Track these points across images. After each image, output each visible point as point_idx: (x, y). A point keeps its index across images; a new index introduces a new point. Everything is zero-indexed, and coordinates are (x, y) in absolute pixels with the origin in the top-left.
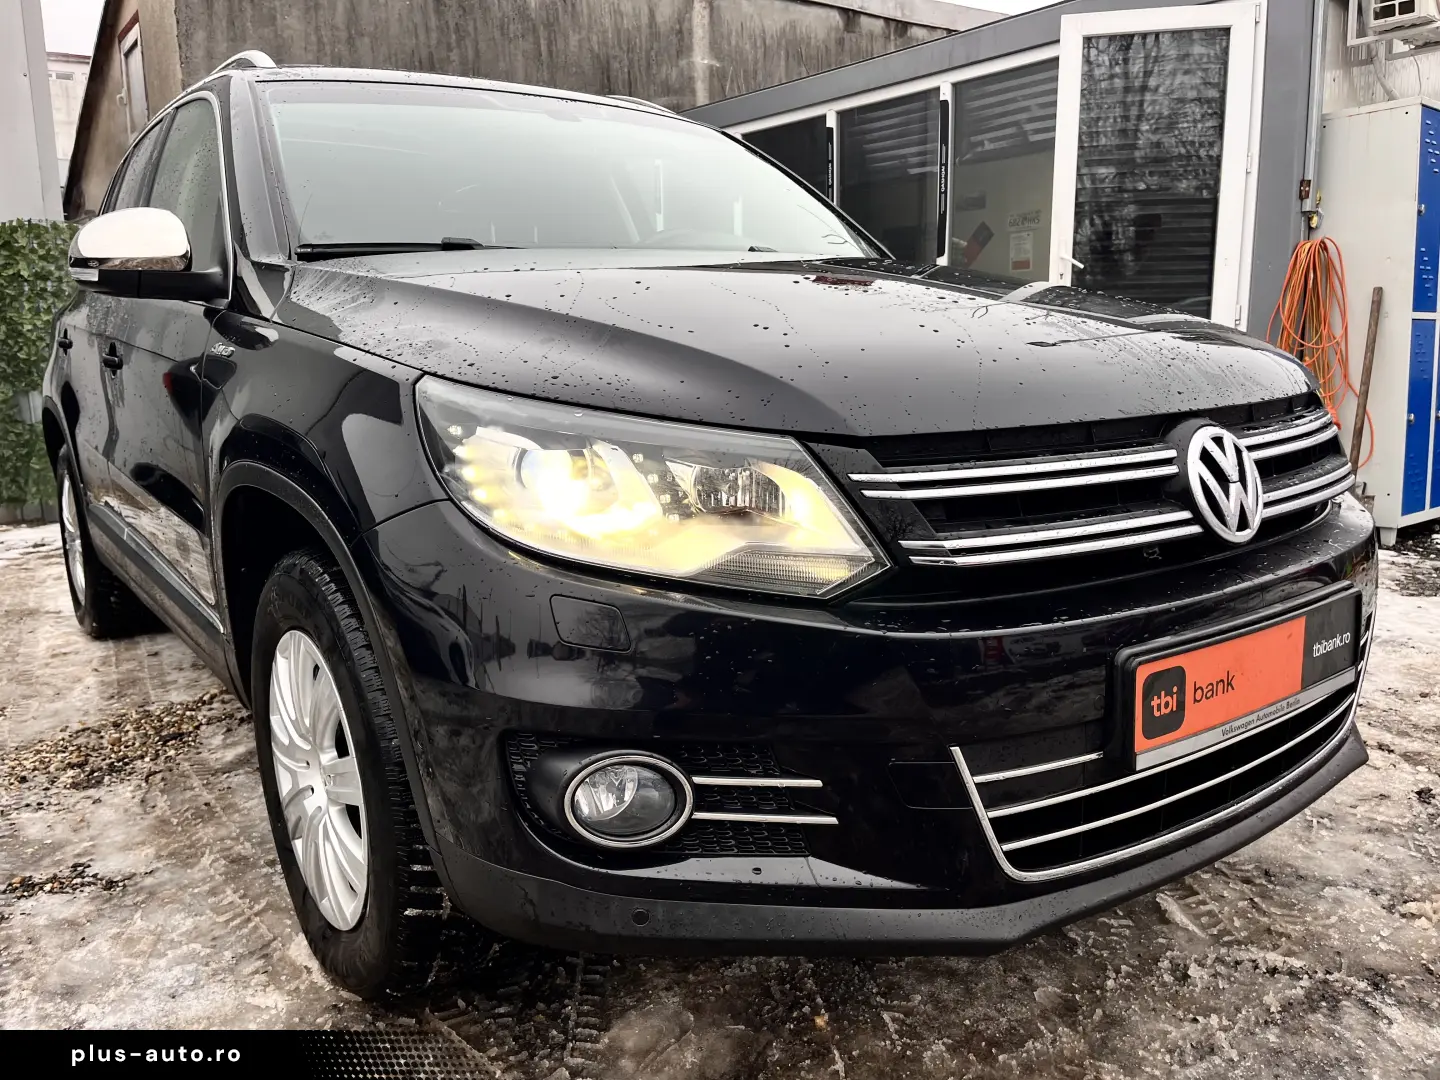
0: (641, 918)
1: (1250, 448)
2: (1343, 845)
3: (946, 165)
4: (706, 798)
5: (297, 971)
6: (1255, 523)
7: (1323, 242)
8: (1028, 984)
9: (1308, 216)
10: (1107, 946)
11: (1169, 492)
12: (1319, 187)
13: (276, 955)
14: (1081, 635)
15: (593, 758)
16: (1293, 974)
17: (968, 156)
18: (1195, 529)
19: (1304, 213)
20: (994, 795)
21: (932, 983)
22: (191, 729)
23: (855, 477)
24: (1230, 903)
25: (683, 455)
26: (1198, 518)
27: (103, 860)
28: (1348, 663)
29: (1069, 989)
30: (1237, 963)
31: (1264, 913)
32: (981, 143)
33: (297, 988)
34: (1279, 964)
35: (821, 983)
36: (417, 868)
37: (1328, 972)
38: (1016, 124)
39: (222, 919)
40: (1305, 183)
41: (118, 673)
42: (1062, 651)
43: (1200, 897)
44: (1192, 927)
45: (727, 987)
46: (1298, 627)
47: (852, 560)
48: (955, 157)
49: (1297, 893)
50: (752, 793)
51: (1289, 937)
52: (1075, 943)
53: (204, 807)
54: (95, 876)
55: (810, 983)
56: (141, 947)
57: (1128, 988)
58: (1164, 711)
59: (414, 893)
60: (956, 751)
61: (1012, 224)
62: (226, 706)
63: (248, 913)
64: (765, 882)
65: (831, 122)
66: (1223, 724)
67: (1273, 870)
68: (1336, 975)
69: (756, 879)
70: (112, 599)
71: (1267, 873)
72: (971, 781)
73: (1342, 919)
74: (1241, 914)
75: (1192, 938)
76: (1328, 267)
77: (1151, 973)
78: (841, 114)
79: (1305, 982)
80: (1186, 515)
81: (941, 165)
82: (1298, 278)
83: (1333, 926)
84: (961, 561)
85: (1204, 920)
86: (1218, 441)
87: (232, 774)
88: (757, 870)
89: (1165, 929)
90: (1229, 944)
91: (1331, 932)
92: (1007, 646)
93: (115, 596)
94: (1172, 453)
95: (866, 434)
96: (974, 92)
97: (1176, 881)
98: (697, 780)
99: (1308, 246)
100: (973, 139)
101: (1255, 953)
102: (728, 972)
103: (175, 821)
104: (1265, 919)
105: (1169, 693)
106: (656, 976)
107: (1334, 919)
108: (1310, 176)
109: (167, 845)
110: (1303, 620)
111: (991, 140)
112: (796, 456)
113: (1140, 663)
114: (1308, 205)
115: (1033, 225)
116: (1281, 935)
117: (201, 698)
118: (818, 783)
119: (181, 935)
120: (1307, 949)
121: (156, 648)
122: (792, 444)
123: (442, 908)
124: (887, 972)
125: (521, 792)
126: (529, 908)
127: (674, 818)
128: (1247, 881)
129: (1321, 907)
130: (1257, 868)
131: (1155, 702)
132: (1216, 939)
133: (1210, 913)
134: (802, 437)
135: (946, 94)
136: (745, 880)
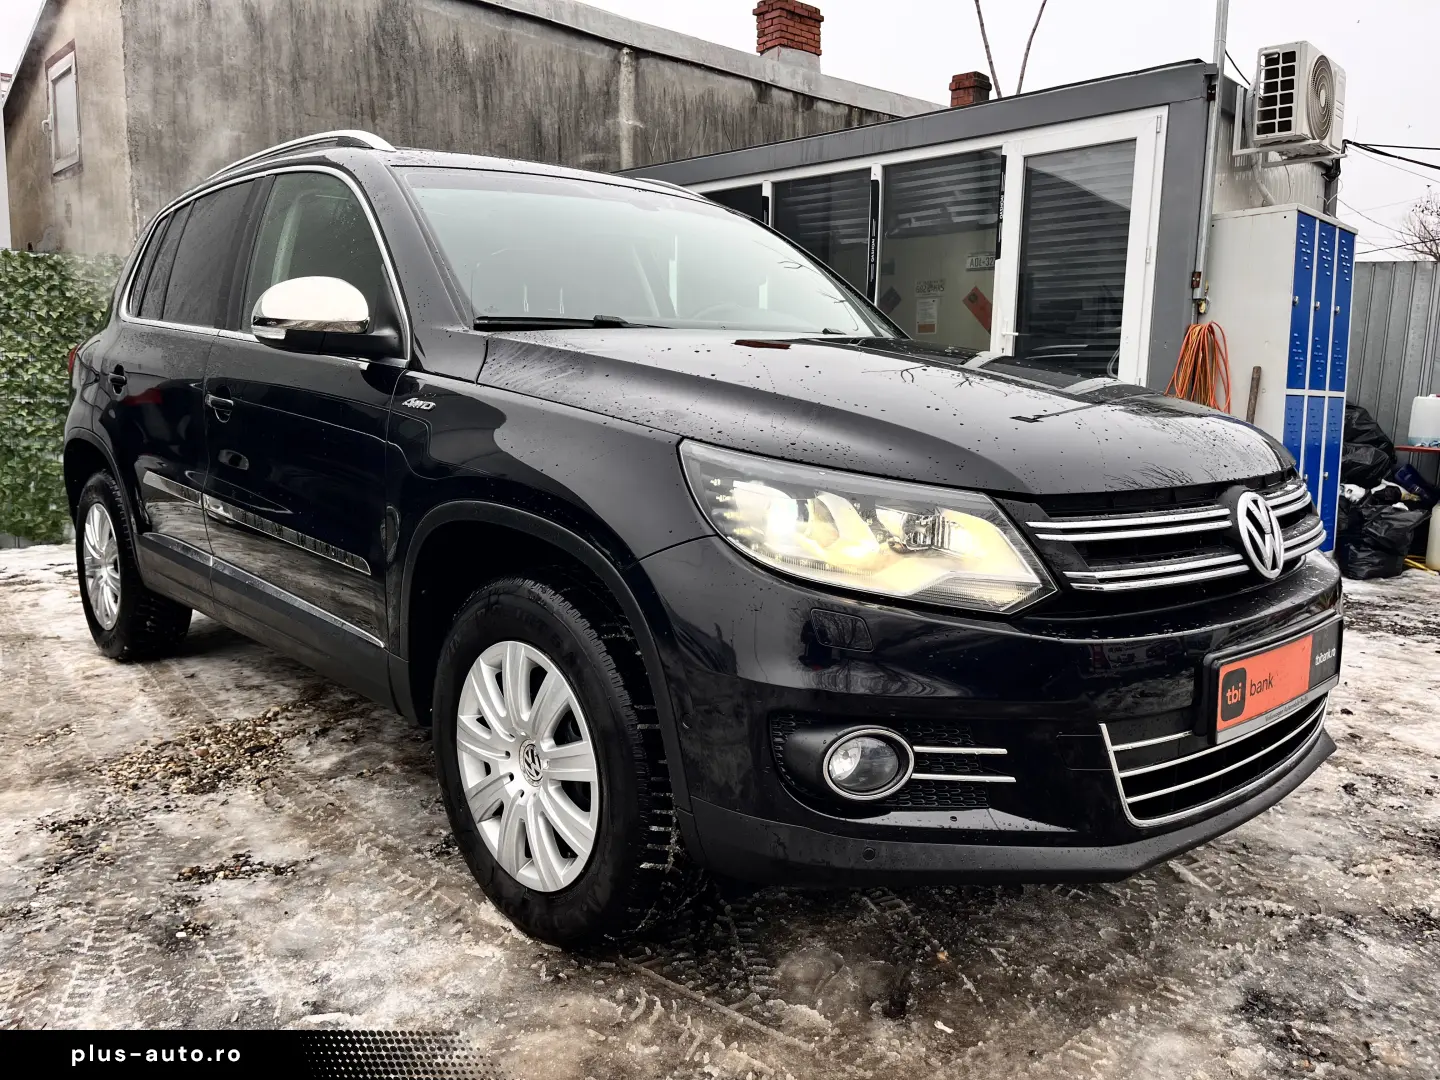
0: (870, 855)
1: (1275, 508)
2: (1297, 825)
3: (876, 238)
4: (925, 763)
5: (495, 932)
6: (1281, 564)
7: (1210, 326)
8: (1093, 929)
9: (1198, 303)
10: (1142, 898)
11: (1227, 540)
12: (1207, 279)
13: (470, 919)
14: (1145, 648)
15: (846, 730)
16: (1287, 916)
17: (896, 231)
18: (1244, 568)
19: (1195, 300)
20: (1126, 759)
21: (1019, 928)
22: (271, 742)
23: (1031, 524)
24: (1224, 868)
25: (889, 503)
26: (1247, 560)
27: (260, 850)
28: (1333, 671)
29: (1124, 929)
30: (1243, 909)
31: (1252, 874)
32: (909, 221)
33: (503, 943)
34: (1275, 909)
35: (932, 930)
36: (654, 828)
37: (1312, 914)
38: (942, 206)
39: (406, 893)
40: (1196, 274)
41: (166, 693)
42: (1136, 661)
43: (1201, 863)
44: (1202, 884)
45: (859, 934)
46: (1308, 642)
47: (1027, 586)
48: (884, 231)
49: (1271, 860)
50: (952, 760)
51: (1276, 890)
52: (1117, 898)
53: (330, 807)
54: (261, 864)
55: (923, 931)
56: (345, 916)
57: (1168, 927)
58: (1234, 701)
59: (650, 850)
60: (1103, 727)
61: (920, 290)
62: (293, 722)
63: (426, 889)
64: (961, 827)
65: (767, 191)
66: (1266, 712)
67: (1248, 844)
68: (1319, 916)
69: (955, 825)
70: (148, 623)
71: (1244, 847)
72: (1111, 749)
73: (1312, 878)
74: (1235, 875)
75: (1203, 892)
76: (1214, 346)
77: (1181, 917)
78: (776, 185)
79: (1297, 921)
80: (1237, 557)
81: (871, 238)
82: (1189, 358)
83: (1305, 882)
84: (1107, 587)
85: (1209, 879)
86: (1255, 502)
87: (338, 779)
88: (954, 818)
89: (1182, 886)
90: (1233, 896)
91: (1306, 886)
92: (1107, 653)
93: (151, 620)
94: (1226, 511)
95: (1037, 492)
96: (904, 175)
97: (1179, 853)
98: (918, 749)
99: (1198, 329)
100: (902, 216)
101: (1253, 901)
102: (855, 924)
103: (312, 818)
104: (1254, 878)
105: (1237, 688)
106: (798, 927)
107: (1305, 878)
108: (1200, 268)
109: (316, 838)
110: (1310, 639)
111: (918, 219)
112: (988, 507)
113: (1222, 664)
114: (1198, 294)
115: (939, 293)
116: (1270, 889)
117: (264, 716)
118: (1004, 751)
119: (377, 906)
120: (1291, 898)
121: (191, 671)
122: (984, 498)
123: (666, 862)
124: (980, 921)
125: (779, 758)
126: (780, 850)
127: (898, 777)
128: (1232, 852)
129: (1294, 870)
130: (1236, 842)
131: (1228, 694)
132: (1222, 893)
133: (1211, 874)
134: (991, 493)
135: (877, 174)
136: (946, 826)
